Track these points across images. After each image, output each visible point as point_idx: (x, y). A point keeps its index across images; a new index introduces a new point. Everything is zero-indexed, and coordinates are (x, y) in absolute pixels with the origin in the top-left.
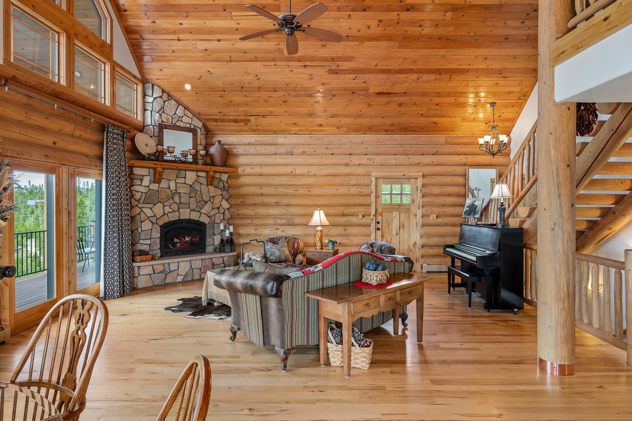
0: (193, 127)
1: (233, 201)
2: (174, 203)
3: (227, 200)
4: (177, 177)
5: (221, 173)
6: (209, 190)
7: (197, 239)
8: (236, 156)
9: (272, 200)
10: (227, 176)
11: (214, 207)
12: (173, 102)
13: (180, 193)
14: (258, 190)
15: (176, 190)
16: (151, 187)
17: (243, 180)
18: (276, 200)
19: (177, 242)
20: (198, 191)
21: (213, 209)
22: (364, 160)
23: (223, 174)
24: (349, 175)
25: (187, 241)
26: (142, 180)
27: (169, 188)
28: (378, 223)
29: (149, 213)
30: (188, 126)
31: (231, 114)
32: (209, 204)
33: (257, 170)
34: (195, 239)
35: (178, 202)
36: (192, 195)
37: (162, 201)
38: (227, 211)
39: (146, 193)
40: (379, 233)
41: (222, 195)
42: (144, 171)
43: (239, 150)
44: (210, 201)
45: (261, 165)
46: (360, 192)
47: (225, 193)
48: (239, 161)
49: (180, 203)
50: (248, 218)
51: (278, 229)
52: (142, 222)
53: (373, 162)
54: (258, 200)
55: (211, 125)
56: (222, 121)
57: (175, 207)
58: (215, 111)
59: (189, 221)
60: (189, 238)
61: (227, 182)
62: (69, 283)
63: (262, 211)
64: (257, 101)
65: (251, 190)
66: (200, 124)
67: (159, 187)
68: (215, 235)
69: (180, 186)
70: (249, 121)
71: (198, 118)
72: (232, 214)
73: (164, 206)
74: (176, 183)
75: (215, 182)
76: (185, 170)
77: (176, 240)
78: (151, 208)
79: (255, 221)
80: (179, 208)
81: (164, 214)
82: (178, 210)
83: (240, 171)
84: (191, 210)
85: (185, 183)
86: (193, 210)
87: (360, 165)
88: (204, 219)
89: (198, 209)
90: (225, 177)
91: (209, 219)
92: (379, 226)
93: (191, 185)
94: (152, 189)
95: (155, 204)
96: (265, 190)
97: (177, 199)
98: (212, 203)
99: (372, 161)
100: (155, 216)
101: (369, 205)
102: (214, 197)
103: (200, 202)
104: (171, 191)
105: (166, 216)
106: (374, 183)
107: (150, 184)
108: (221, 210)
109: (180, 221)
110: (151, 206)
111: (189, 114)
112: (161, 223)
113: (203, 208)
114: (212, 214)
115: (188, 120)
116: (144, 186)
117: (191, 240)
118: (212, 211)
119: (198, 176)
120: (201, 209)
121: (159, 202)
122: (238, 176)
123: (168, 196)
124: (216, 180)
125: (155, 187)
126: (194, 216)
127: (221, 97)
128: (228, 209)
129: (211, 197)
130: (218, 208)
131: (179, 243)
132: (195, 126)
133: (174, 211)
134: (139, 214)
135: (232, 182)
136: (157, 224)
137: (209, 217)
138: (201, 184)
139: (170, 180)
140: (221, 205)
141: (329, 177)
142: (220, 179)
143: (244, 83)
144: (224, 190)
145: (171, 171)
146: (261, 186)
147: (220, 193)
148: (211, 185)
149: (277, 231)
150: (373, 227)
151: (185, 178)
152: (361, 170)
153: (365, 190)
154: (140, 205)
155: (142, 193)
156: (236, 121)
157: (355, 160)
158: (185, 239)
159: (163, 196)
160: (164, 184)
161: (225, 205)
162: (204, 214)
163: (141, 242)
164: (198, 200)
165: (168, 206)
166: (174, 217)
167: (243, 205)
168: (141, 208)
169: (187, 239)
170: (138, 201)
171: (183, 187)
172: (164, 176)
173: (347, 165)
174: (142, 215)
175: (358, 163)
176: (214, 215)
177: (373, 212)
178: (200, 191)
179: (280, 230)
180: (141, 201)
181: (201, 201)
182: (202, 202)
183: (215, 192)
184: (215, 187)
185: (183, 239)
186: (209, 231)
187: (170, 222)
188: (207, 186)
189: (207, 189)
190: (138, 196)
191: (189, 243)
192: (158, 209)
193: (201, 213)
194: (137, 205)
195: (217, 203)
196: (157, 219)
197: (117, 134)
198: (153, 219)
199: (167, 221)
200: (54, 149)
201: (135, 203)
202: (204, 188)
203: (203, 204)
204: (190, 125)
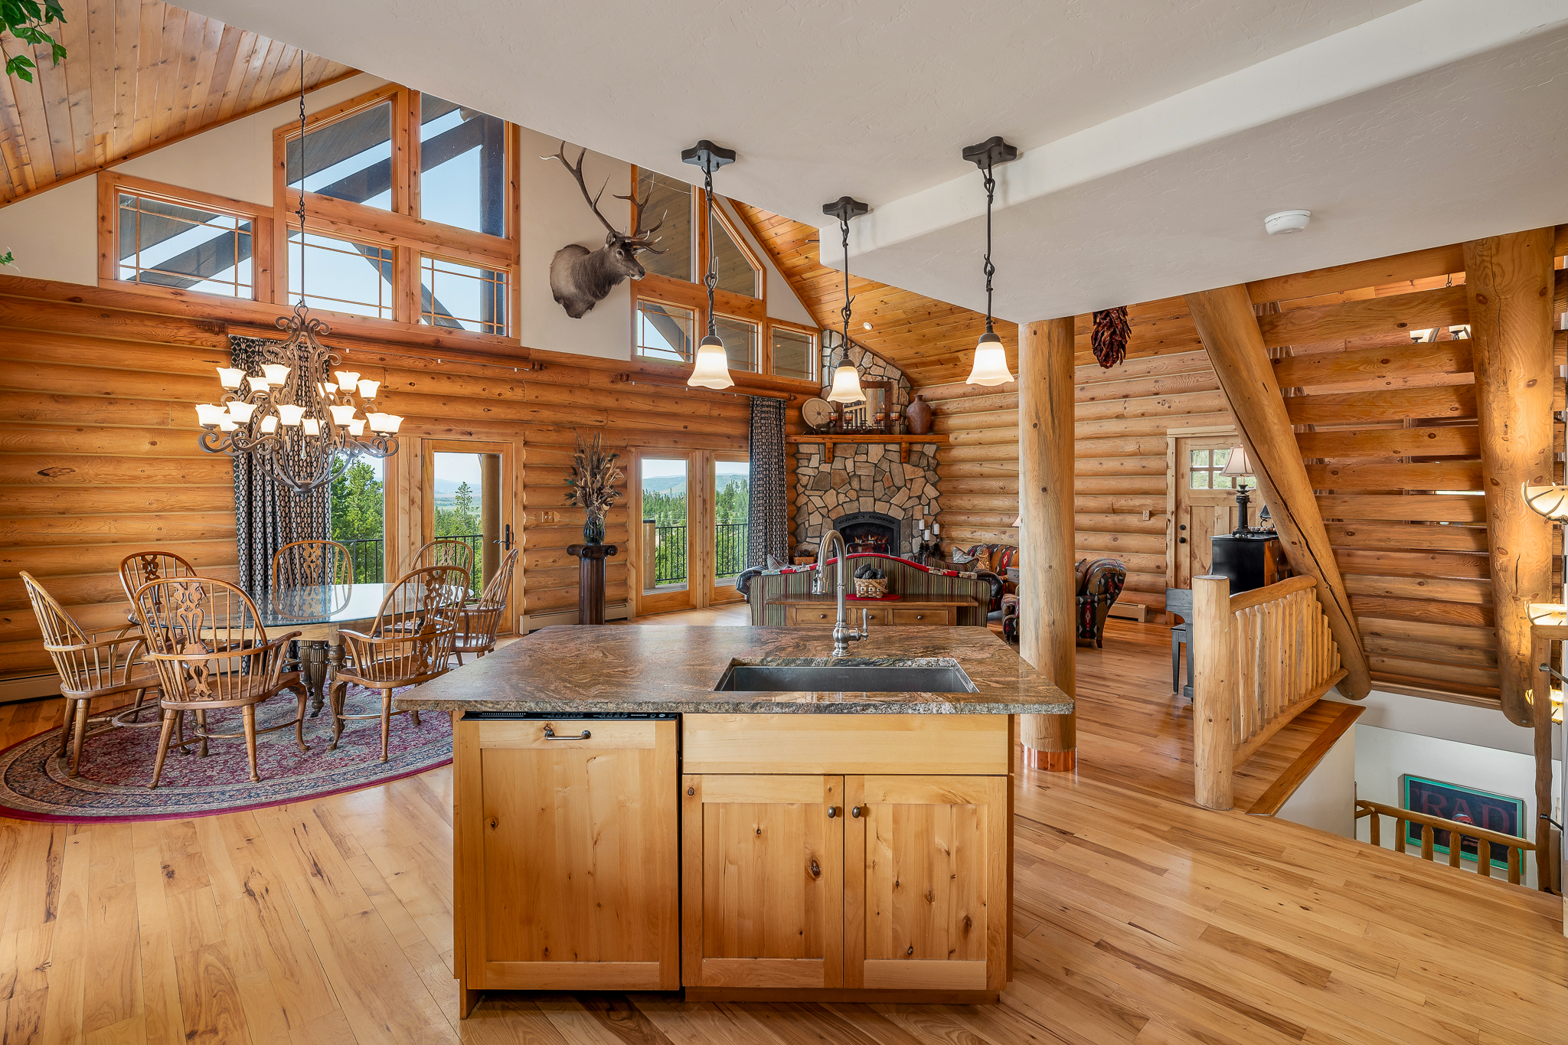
0: (885, 379)
1: (943, 486)
2: (852, 489)
3: (934, 485)
4: (856, 453)
5: (924, 443)
6: (905, 469)
8: (947, 415)
9: (995, 484)
10: (934, 447)
11: (912, 495)
12: (857, 349)
13: (860, 476)
14: (976, 468)
15: (854, 471)
16: (821, 469)
17: (956, 453)
18: (1001, 484)
20: (886, 472)
21: (910, 498)
22: (1151, 405)
23: (926, 446)
24: (1122, 436)
26: (809, 460)
27: (845, 469)
28: (1183, 528)
29: (818, 502)
30: (879, 379)
31: (931, 353)
32: (904, 492)
33: (975, 436)
35: (858, 489)
36: (878, 478)
37: (835, 486)
38: (933, 502)
39: (815, 477)
40: (1185, 549)
41: (925, 477)
42: (812, 449)
43: (950, 406)
44: (905, 486)
45: (981, 428)
46: (1144, 467)
47: (929, 474)
48: (949, 423)
49: (861, 489)
50: (963, 514)
51: (1004, 533)
52: (809, 514)
53: (1169, 407)
54: (976, 484)
55: (913, 372)
56: (924, 364)
57: (853, 495)
58: (909, 352)
59: (874, 515)
61: (934, 457)
62: (704, 576)
63: (980, 502)
64: (955, 328)
65: (966, 468)
66: (897, 374)
67: (831, 469)
68: (913, 537)
69: (860, 465)
70: (957, 359)
71: (893, 366)
72: (943, 507)
73: (838, 493)
74: (854, 462)
75: (914, 458)
76: (867, 444)
78: (821, 497)
79: (974, 519)
80: (858, 497)
81: (839, 505)
82: (858, 499)
83: (952, 438)
84: (875, 500)
85: (867, 462)
86: (879, 500)
87: (1143, 415)
88: (896, 513)
89: (886, 498)
90: (930, 450)
91: (903, 513)
92: (1185, 534)
93: (876, 464)
94: (822, 472)
95: (826, 491)
96: (987, 468)
97: (855, 484)
98: (909, 489)
99: (1167, 405)
100: (826, 506)
101: (1163, 493)
102: (911, 480)
103: (889, 488)
104: (848, 474)
105: (840, 507)
106: (1171, 450)
107: (820, 464)
108: (924, 501)
109: (859, 514)
110: (820, 493)
111: (881, 363)
112: (834, 516)
113: (894, 496)
114: (908, 505)
115: (880, 371)
116: (812, 467)
118: (908, 502)
119: (886, 450)
120: (892, 498)
121: (831, 488)
122: (950, 447)
123: (843, 480)
124: (916, 455)
125: (826, 468)
126: (881, 508)
127: (909, 331)
128: (936, 499)
129: (907, 481)
130: (919, 498)
132: (889, 378)
133: (851, 500)
134: (806, 504)
135: (941, 456)
136: (829, 517)
137: (904, 510)
138: (891, 461)
139: (846, 458)
140: (923, 492)
141: (1087, 442)
142: (922, 453)
143: (928, 307)
144: (929, 470)
145: (847, 446)
146: (980, 461)
147: (922, 473)
148: (908, 463)
149: (1003, 536)
150: (1171, 535)
151: (867, 454)
152: (1145, 425)
153: (1154, 464)
154: (807, 493)
155: (810, 476)
156: (940, 362)
157: (1134, 406)
158: (868, 540)
159: (837, 480)
160: (838, 464)
161: (931, 491)
162: (895, 505)
163: (808, 539)
164: (886, 486)
165: (844, 493)
166: (851, 509)
167: (955, 492)
168: (808, 496)
170: (805, 487)
171: (865, 467)
172: (838, 453)
173: (1119, 417)
174: (810, 505)
175: (1140, 411)
176: (913, 507)
177: (1170, 506)
178: (890, 472)
179: (1007, 534)
180: (809, 487)
181: (891, 487)
182: (893, 488)
183: (914, 472)
184: (913, 465)
186: (904, 531)
187: (846, 515)
188: (900, 465)
189: (901, 469)
190: (804, 480)
192: (831, 498)
193: (891, 504)
194: (804, 492)
195: (916, 489)
196: (829, 511)
197: (768, 406)
198: (824, 511)
199: (843, 514)
200: (685, 434)
201: (801, 490)
202: (896, 467)
203: (894, 491)
204: (882, 376)
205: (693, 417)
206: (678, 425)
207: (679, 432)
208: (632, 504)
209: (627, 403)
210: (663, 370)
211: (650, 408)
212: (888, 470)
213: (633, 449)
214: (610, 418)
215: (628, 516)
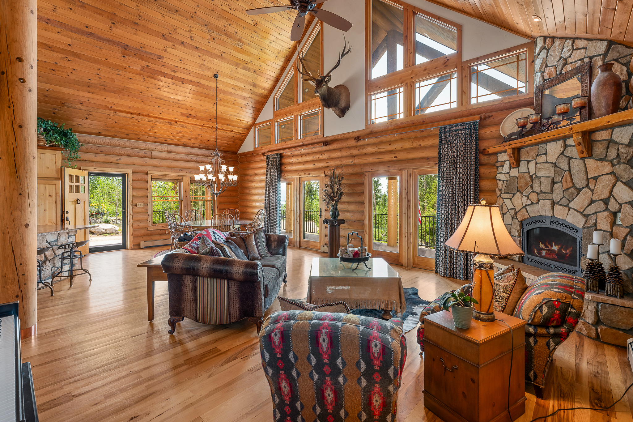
0: (586, 61)
2: (533, 192)
4: (537, 155)
5: (611, 127)
6: (587, 166)
7: (568, 251)
11: (594, 199)
12: (557, 43)
13: (540, 178)
15: (535, 173)
16: (511, 174)
19: (542, 249)
20: (565, 171)
21: (592, 202)
23: (617, 130)
25: (554, 251)
26: (503, 167)
27: (528, 173)
29: (510, 204)
30: (579, 63)
32: (585, 194)
34: (566, 251)
35: (539, 191)
36: (557, 179)
37: (521, 190)
39: (507, 181)
41: (612, 173)
42: (505, 156)
44: (587, 186)
49: (541, 192)
52: (504, 214)
57: (534, 197)
60: (557, 246)
67: (519, 173)
69: (541, 167)
71: (596, 40)
73: (523, 196)
74: (536, 163)
75: (599, 150)
76: (547, 142)
77: (542, 246)
78: (511, 199)
80: (538, 199)
81: (524, 207)
82: (538, 203)
84: (554, 204)
85: (547, 162)
86: (558, 203)
88: (575, 221)
89: (565, 201)
91: (584, 220)
93: (555, 163)
94: (512, 176)
95: (514, 194)
97: (536, 187)
98: (592, 191)
100: (514, 209)
102: (595, 178)
103: (567, 189)
104: (531, 177)
105: (525, 209)
107: (510, 169)
108: (613, 206)
109: (540, 218)
110: (510, 196)
111: (581, 43)
112: (520, 217)
113: (574, 199)
114: (590, 210)
115: (580, 55)
116: (505, 173)
117: (560, 250)
118: (590, 207)
119: (566, 146)
120: (570, 202)
121: (518, 191)
123: (527, 183)
124: (601, 146)
125: (514, 172)
126: (560, 213)
129: (590, 180)
130: (606, 202)
131: (544, 250)
132: (591, 58)
133: (532, 203)
134: (502, 205)
136: (517, 218)
137: (586, 216)
138: (570, 159)
139: (529, 162)
140: (611, 195)
142: (610, 142)
145: (530, 149)
147: (610, 169)
148: (590, 156)
151: (546, 154)
154: (502, 196)
155: (503, 181)
158: (552, 246)
159: (522, 183)
160: (523, 168)
161: (623, 194)
162: (574, 209)
164: (565, 187)
165: (526, 196)
166: (534, 211)
168: (503, 199)
169: (555, 248)
170: (500, 190)
171: (545, 168)
172: (523, 157)
174: (504, 207)
176: (596, 213)
178: (570, 171)
180: (503, 191)
181: (570, 188)
182: (572, 190)
183: (599, 168)
184: (597, 160)
185: (550, 247)
186: (584, 243)
187: (529, 218)
188: (581, 162)
189: (582, 167)
190: (500, 185)
191: (557, 255)
192: (518, 200)
193: (569, 209)
194: (500, 195)
195: (602, 191)
196: (516, 213)
197: (456, 131)
198: (512, 212)
199: (527, 216)
200: (397, 161)
201: (498, 193)
202: (577, 165)
203: (572, 194)
204: (582, 60)
205: (402, 150)
206: (391, 157)
207: (392, 161)
208: (366, 202)
209: (364, 151)
210: (382, 128)
211: (376, 150)
212: (566, 168)
213: (367, 174)
214: (356, 160)
215: (364, 207)
